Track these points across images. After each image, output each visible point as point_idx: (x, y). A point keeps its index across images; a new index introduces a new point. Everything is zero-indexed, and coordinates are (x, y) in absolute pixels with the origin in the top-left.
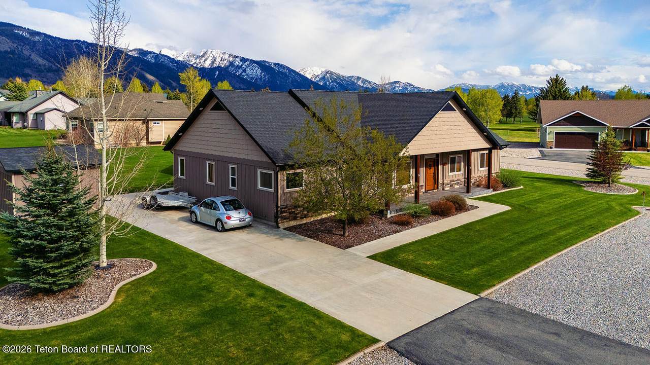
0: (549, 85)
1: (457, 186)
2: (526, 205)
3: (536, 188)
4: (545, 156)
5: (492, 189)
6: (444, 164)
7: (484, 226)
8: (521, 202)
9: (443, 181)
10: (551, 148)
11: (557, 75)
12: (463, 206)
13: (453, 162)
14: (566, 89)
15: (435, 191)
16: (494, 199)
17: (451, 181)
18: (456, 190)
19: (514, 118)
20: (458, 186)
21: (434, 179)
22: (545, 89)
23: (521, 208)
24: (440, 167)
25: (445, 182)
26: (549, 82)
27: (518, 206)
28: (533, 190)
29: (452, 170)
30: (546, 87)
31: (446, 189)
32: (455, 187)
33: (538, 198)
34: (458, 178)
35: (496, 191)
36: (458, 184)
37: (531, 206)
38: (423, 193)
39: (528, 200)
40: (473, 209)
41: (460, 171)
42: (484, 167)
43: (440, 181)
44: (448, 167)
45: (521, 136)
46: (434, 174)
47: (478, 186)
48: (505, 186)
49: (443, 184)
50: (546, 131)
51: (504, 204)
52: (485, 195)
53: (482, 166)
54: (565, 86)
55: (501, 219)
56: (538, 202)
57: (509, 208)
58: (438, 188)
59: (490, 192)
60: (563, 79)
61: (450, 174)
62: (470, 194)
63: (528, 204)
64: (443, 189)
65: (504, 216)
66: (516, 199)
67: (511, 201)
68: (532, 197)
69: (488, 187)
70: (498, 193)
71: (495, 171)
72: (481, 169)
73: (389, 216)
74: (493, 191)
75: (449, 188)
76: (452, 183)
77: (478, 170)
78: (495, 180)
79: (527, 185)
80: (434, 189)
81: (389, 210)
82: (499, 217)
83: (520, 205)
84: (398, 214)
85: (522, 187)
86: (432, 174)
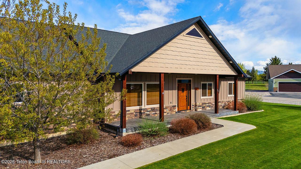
0: (271, 62)
1: (208, 108)
2: (271, 125)
3: (275, 111)
4: (274, 95)
5: (238, 111)
6: (196, 89)
7: (226, 149)
8: (265, 121)
9: (196, 103)
10: (276, 91)
11: (275, 56)
12: (207, 124)
13: (204, 87)
14: (281, 63)
15: (188, 111)
16: (239, 119)
17: (203, 104)
18: (207, 111)
19: (253, 81)
20: (210, 109)
21: (187, 101)
22: (269, 64)
23: (267, 127)
24: (193, 91)
25: (198, 104)
26: (271, 60)
27: (262, 126)
28: (273, 113)
29: (204, 94)
30: (270, 63)
31: (198, 110)
32: (207, 109)
33: (279, 118)
34: (209, 101)
35: (241, 113)
36: (209, 106)
37: (276, 126)
38: (176, 113)
39: (271, 120)
40: (218, 128)
41: (211, 96)
42: (231, 94)
43: (193, 103)
44: (200, 91)
45: (257, 88)
46: (187, 97)
47: (227, 109)
48: (249, 109)
49: (196, 105)
50: (273, 82)
51: (249, 123)
52: (232, 116)
53: (230, 93)
54: (280, 62)
55: (247, 139)
56: (282, 122)
57: (254, 127)
58: (190, 109)
59: (236, 114)
60: (279, 58)
61: (202, 98)
62: (218, 114)
63: (272, 124)
64: (196, 110)
65: (249, 136)
66: (259, 119)
67: (255, 120)
68: (274, 118)
69: (235, 109)
70: (243, 115)
71: (241, 98)
72: (229, 96)
73: (124, 134)
74: (239, 112)
75: (201, 110)
76: (204, 105)
77: (227, 96)
78: (241, 104)
79: (267, 109)
80: (187, 110)
81: (125, 127)
82: (244, 137)
83: (264, 125)
84: (137, 132)
85: (263, 111)
86: (185, 97)
